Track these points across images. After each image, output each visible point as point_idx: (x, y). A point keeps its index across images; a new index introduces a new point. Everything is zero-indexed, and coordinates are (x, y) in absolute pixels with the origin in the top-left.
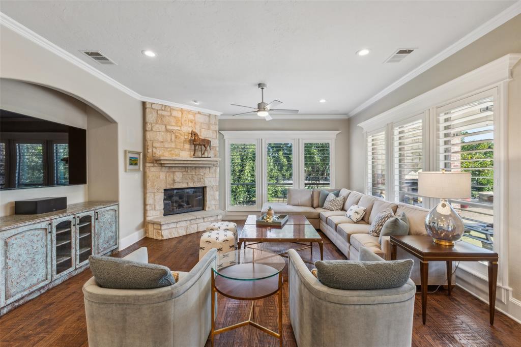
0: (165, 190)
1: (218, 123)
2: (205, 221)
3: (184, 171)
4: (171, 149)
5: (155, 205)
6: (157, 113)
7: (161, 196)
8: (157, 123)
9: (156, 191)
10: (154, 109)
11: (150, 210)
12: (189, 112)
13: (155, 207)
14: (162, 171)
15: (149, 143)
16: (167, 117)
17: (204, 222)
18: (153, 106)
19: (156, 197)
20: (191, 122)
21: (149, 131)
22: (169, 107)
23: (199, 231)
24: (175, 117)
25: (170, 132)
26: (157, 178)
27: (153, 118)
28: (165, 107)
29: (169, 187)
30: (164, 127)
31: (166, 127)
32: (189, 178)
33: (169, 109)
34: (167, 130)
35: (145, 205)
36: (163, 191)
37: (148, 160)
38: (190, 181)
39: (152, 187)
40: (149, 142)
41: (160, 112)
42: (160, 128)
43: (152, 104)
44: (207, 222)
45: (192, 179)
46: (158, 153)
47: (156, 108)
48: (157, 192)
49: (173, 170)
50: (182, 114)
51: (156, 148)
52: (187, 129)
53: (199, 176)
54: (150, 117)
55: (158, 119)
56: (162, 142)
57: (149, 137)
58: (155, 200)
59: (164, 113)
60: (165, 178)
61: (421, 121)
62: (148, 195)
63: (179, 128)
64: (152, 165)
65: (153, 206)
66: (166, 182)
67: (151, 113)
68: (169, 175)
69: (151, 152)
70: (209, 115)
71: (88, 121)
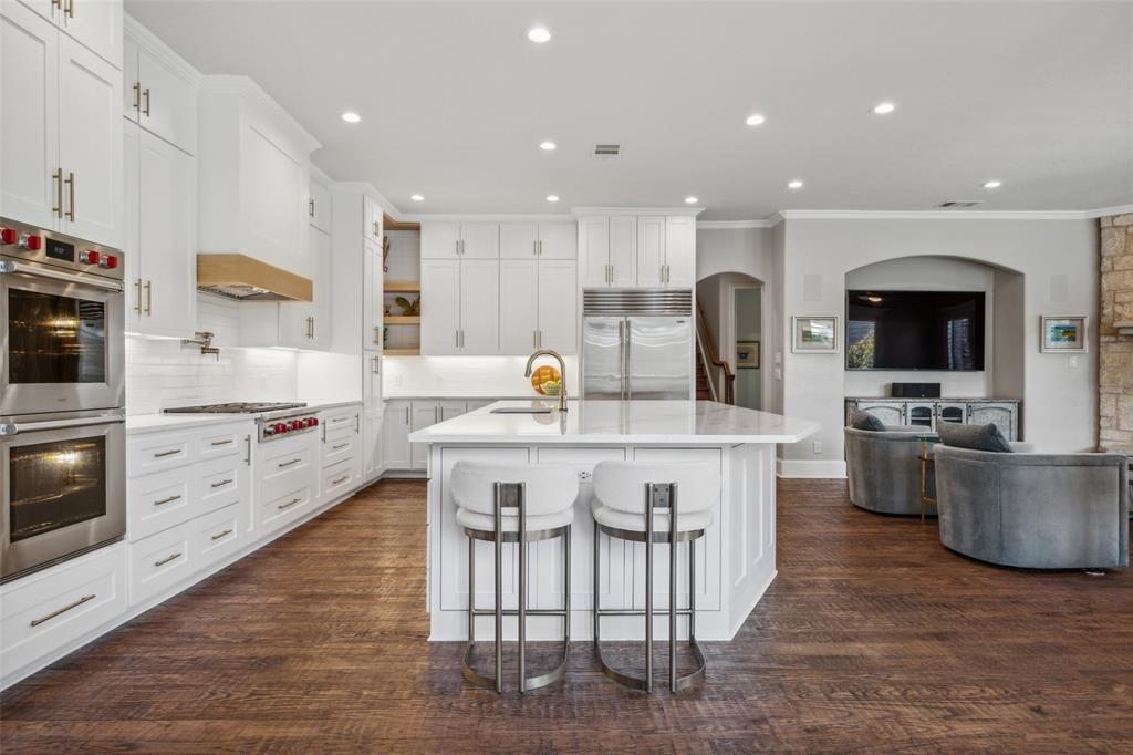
5: (1118, 420)
6: (1126, 232)
8: (1124, 254)
9: (1120, 391)
10: (1120, 226)
11: (1107, 428)
13: (1118, 425)
15: (1106, 296)
18: (1117, 220)
19: (1120, 404)
21: (1108, 273)
27: (1117, 244)
35: (1098, 416)
37: (1102, 331)
39: (1112, 382)
40: (1105, 294)
43: (1113, 218)
46: (1126, 313)
47: (1124, 223)
48: (1125, 393)
51: (1121, 304)
54: (1110, 246)
55: (1129, 245)
57: (1107, 286)
58: (1118, 409)
62: (1103, 398)
64: (1113, 339)
65: (1114, 422)
67: (1112, 236)
69: (1111, 314)
71: (995, 280)
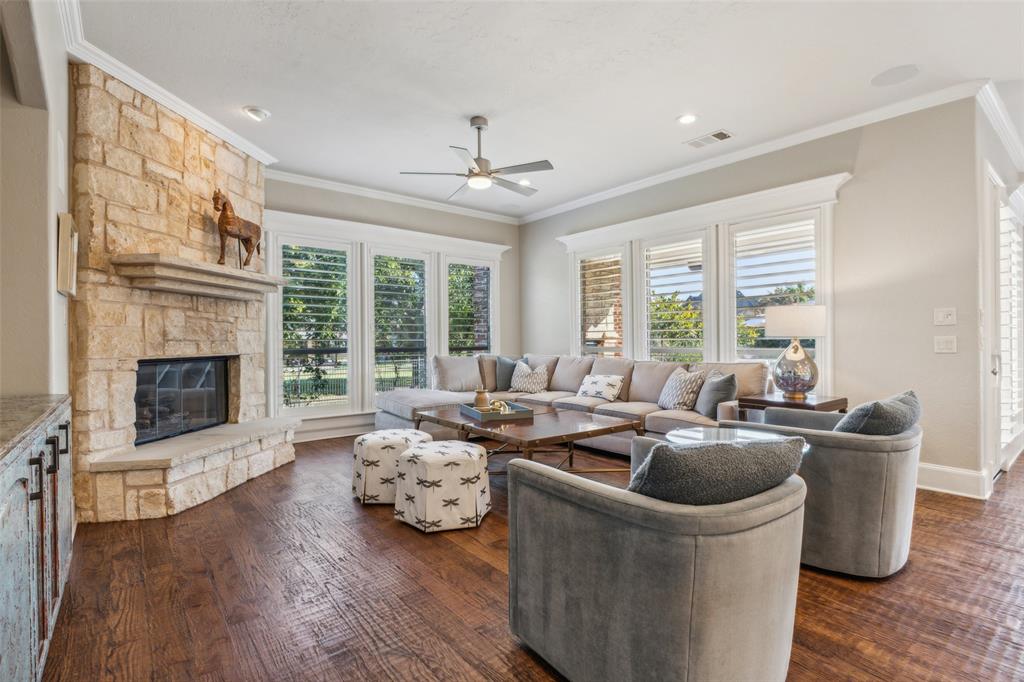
0: (141, 363)
1: (263, 185)
2: (264, 446)
3: (189, 309)
4: (157, 236)
5: (111, 413)
6: (120, 112)
7: (127, 384)
8: (118, 144)
9: (114, 365)
10: (111, 96)
11: (97, 430)
12: (203, 134)
13: (112, 421)
14: (132, 303)
15: (96, 204)
16: (148, 136)
17: (261, 449)
18: (110, 84)
19: (113, 386)
20: (207, 166)
21: (95, 164)
22: (155, 103)
23: (251, 476)
24: (168, 140)
25: (155, 182)
26: (118, 323)
27: (110, 123)
28: (141, 101)
29: (151, 355)
30: (139, 162)
31: (144, 162)
32: (202, 328)
33: (152, 111)
34: (146, 174)
36: (136, 367)
37: (92, 260)
38: (204, 337)
39: (104, 351)
40: (95, 199)
41: (128, 111)
42: (127, 161)
43: (107, 78)
44: (267, 449)
45: (208, 333)
46: (122, 241)
47: (118, 95)
48: (118, 368)
49: (163, 300)
50: (187, 135)
51: (115, 224)
52: (199, 184)
53: (226, 326)
54: (101, 121)
55: (122, 132)
56: (134, 209)
57: (95, 186)
58: (111, 396)
59: (139, 117)
60: (140, 324)
61: (700, 241)
63: (178, 177)
64: (102, 278)
65: (107, 418)
66: (143, 339)
67: (104, 106)
68: (152, 316)
69: (101, 237)
70: (247, 159)
